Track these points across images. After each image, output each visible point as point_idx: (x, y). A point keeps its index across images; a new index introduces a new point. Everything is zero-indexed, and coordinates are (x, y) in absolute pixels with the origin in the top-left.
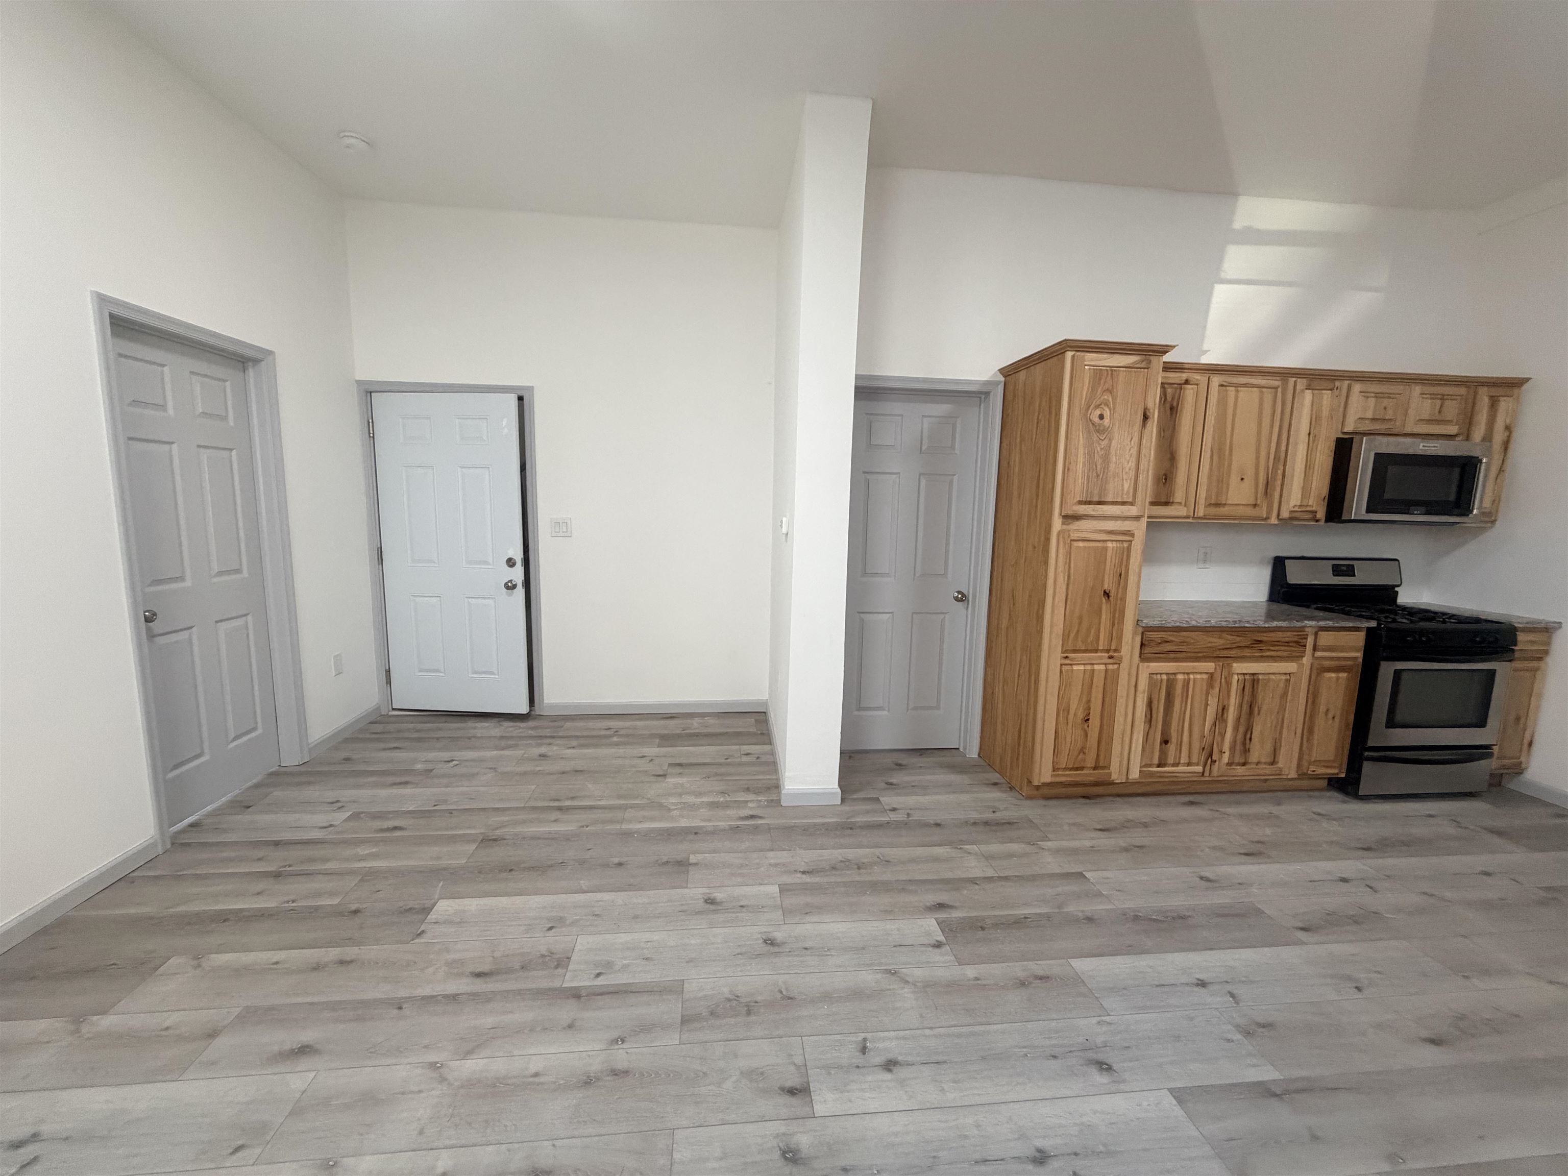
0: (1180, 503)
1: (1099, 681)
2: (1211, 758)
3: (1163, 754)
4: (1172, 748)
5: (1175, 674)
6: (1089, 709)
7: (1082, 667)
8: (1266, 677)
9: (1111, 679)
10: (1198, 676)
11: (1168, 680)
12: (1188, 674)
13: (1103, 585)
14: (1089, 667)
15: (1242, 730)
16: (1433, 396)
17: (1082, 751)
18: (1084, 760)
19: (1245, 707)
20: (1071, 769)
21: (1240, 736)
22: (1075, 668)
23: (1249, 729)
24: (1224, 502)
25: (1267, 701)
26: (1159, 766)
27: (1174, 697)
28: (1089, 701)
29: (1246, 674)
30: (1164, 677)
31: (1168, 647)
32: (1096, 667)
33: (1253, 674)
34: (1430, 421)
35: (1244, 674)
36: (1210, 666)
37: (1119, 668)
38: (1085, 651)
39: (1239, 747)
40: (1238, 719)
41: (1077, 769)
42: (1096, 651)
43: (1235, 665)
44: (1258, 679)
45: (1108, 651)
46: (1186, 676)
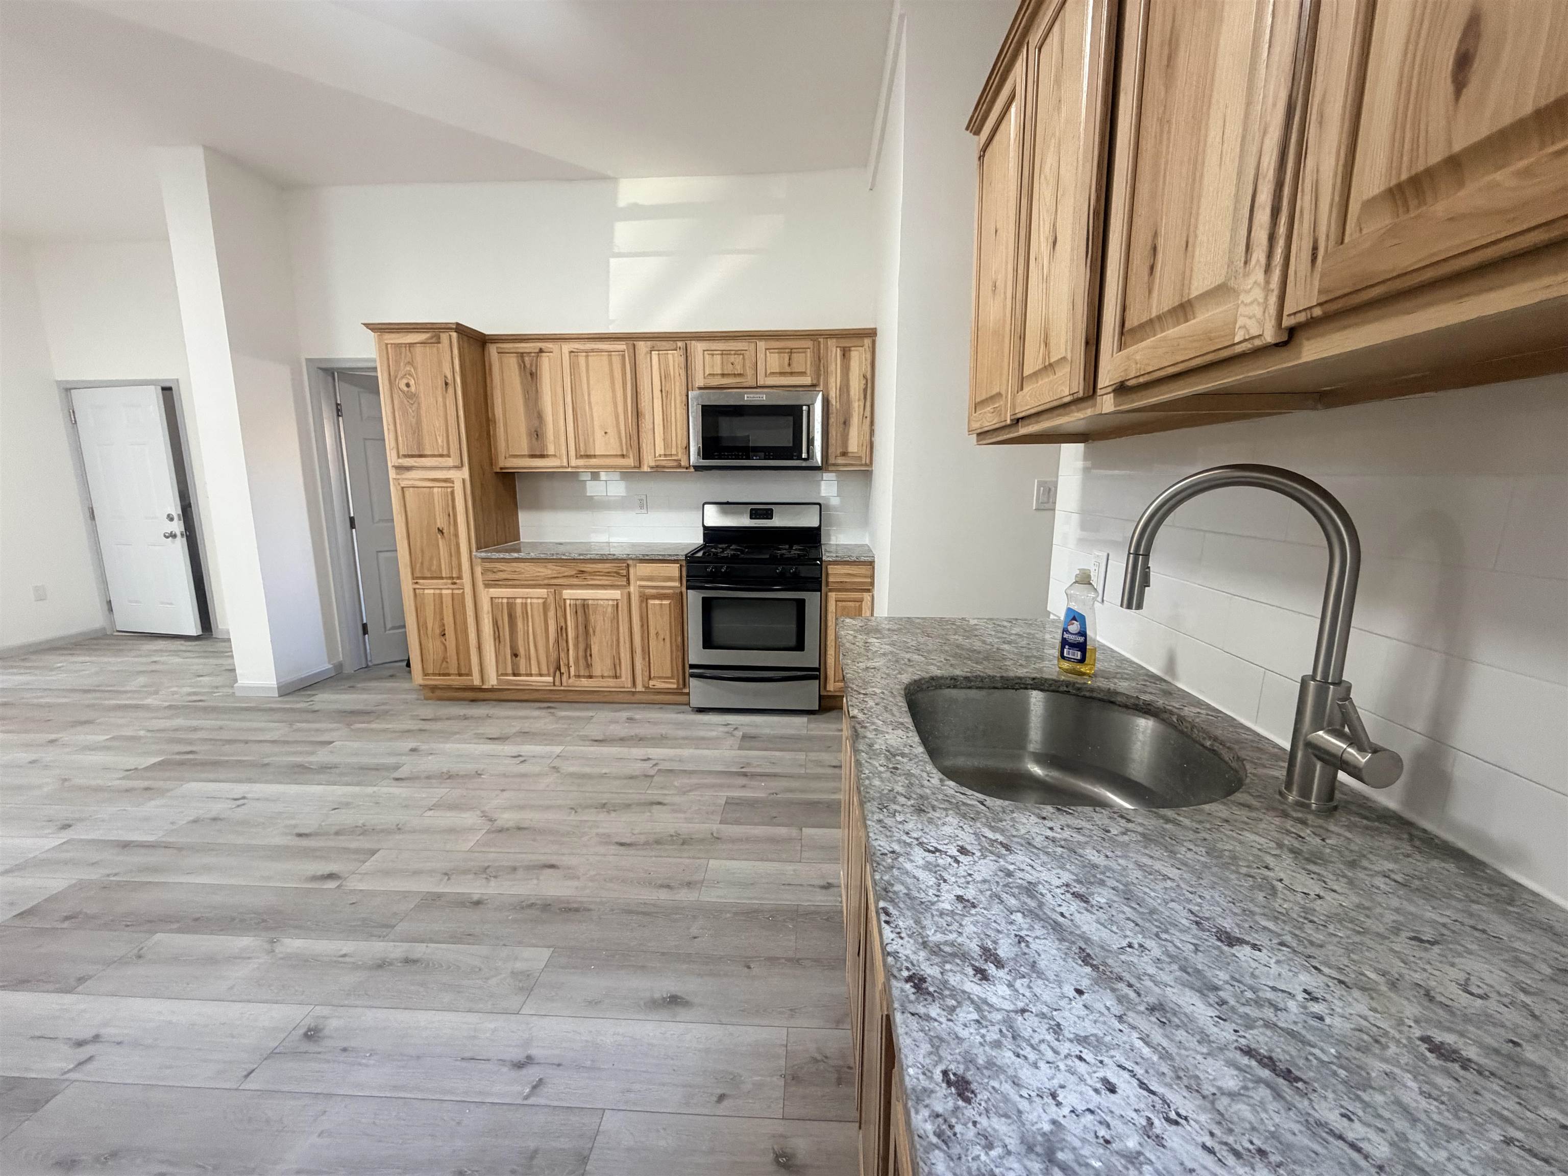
0: (554, 455)
1: (447, 602)
2: (560, 670)
3: (515, 666)
4: (522, 662)
5: (515, 598)
6: (444, 625)
7: (432, 591)
8: (596, 602)
9: (458, 601)
10: (535, 601)
11: (508, 603)
13: (436, 523)
14: (438, 592)
15: (582, 646)
16: (781, 351)
17: (444, 659)
18: (448, 668)
19: (581, 628)
20: (440, 675)
21: (581, 653)
22: (426, 591)
23: (588, 647)
24: (592, 453)
25: (600, 622)
26: (514, 675)
27: (516, 617)
28: (442, 619)
30: (505, 601)
32: (444, 592)
34: (782, 374)
35: (575, 600)
36: (543, 592)
37: (463, 592)
38: (432, 578)
39: (582, 662)
40: (577, 637)
41: (444, 675)
42: (442, 578)
43: (564, 591)
44: (588, 605)
45: (452, 578)
46: (524, 601)
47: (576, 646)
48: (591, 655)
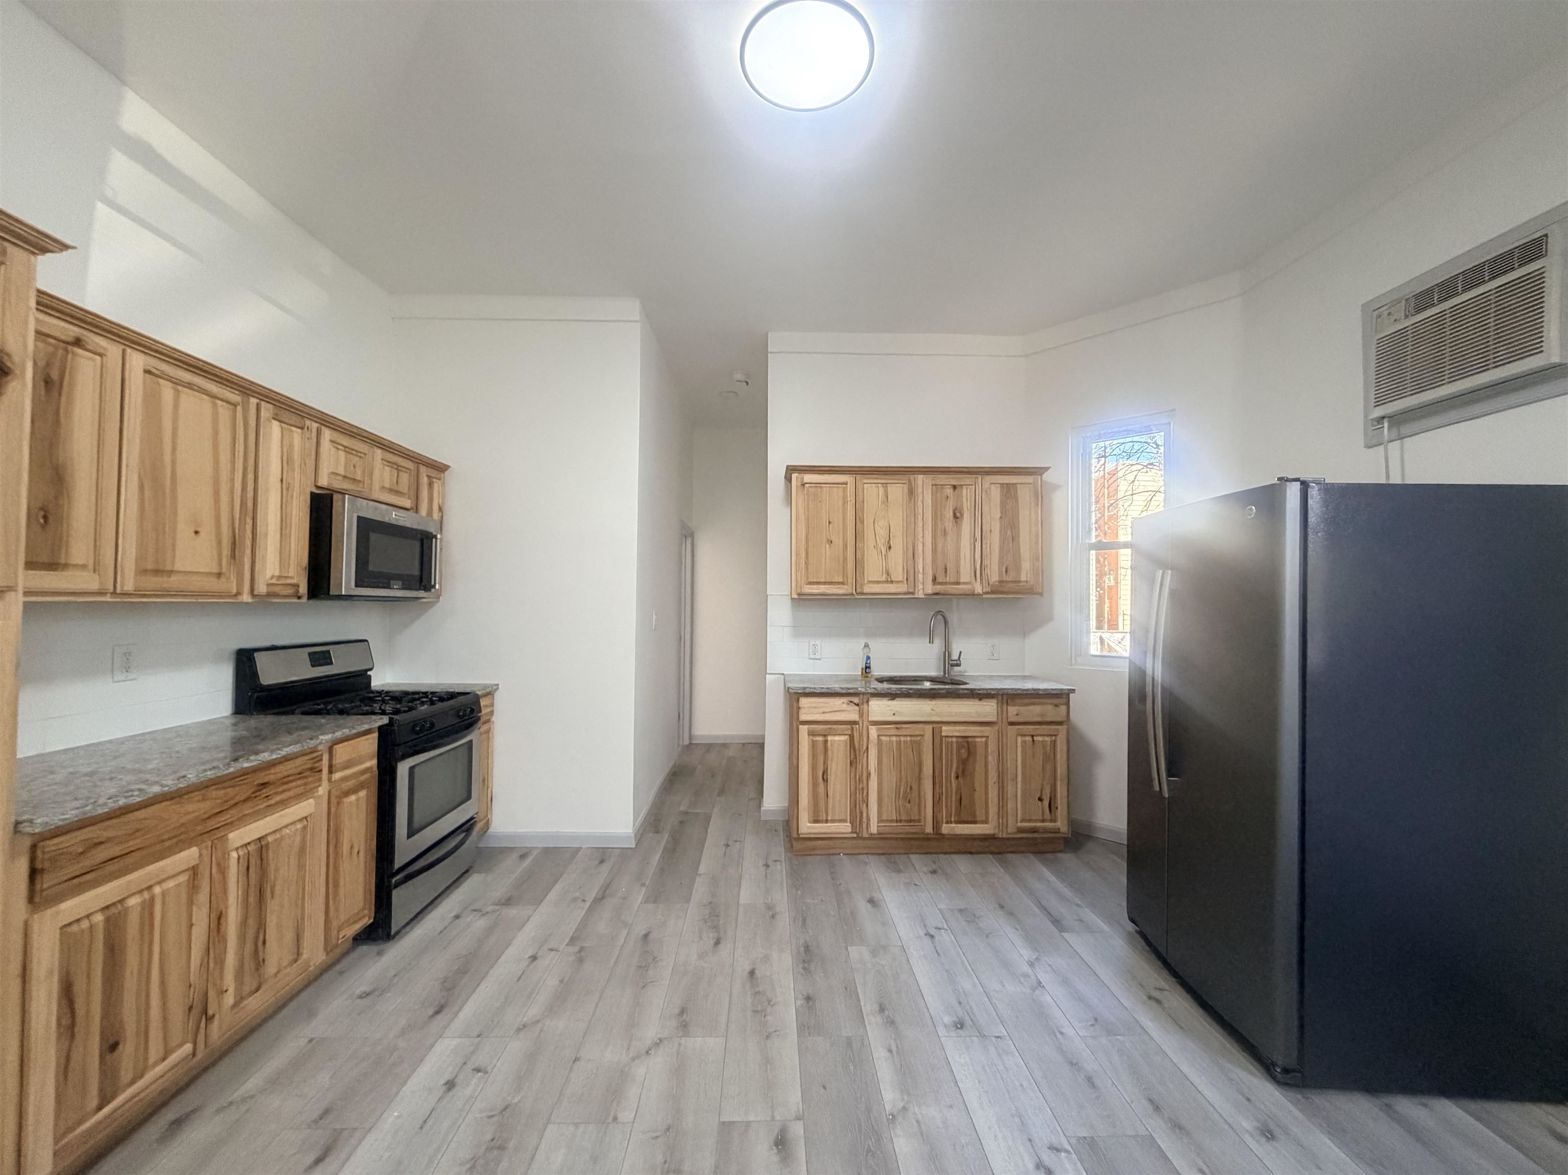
0: (84, 567)
2: (206, 1015)
3: (109, 1074)
4: (127, 1051)
5: (121, 901)
8: (278, 836)
10: (170, 884)
11: (107, 920)
12: (149, 888)
15: (252, 933)
16: (391, 464)
19: (253, 897)
21: (249, 948)
24: (168, 568)
25: (282, 868)
26: (100, 1106)
27: (123, 947)
29: (249, 843)
30: (99, 918)
31: (101, 854)
33: (260, 839)
34: (390, 490)
35: (246, 845)
36: (190, 855)
39: (248, 967)
40: (244, 921)
43: (231, 836)
44: (268, 845)
46: (146, 895)
47: (242, 937)
48: (264, 942)
